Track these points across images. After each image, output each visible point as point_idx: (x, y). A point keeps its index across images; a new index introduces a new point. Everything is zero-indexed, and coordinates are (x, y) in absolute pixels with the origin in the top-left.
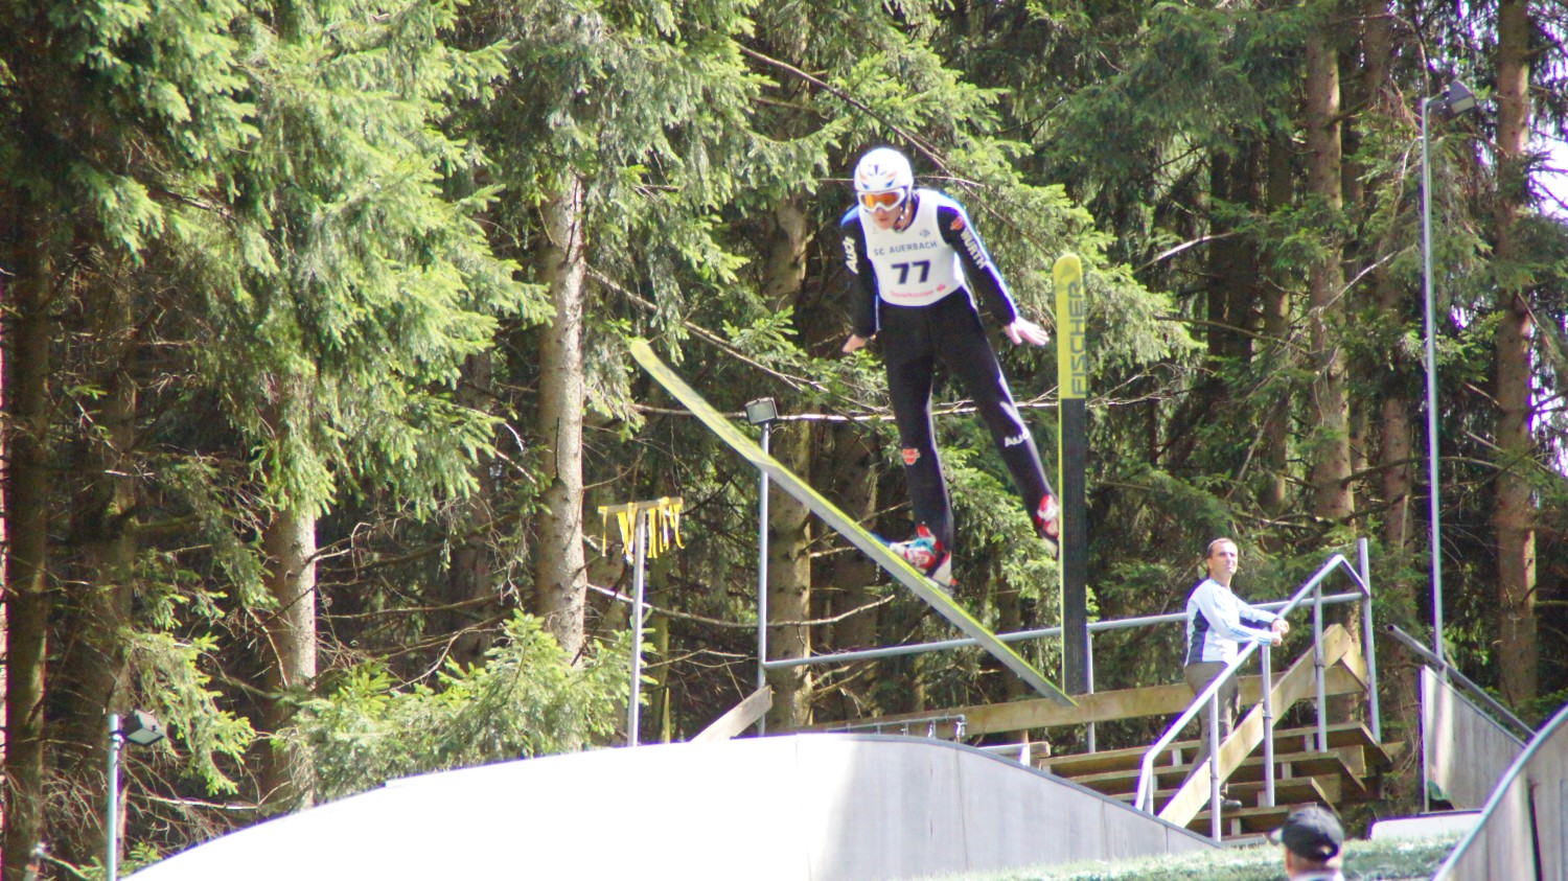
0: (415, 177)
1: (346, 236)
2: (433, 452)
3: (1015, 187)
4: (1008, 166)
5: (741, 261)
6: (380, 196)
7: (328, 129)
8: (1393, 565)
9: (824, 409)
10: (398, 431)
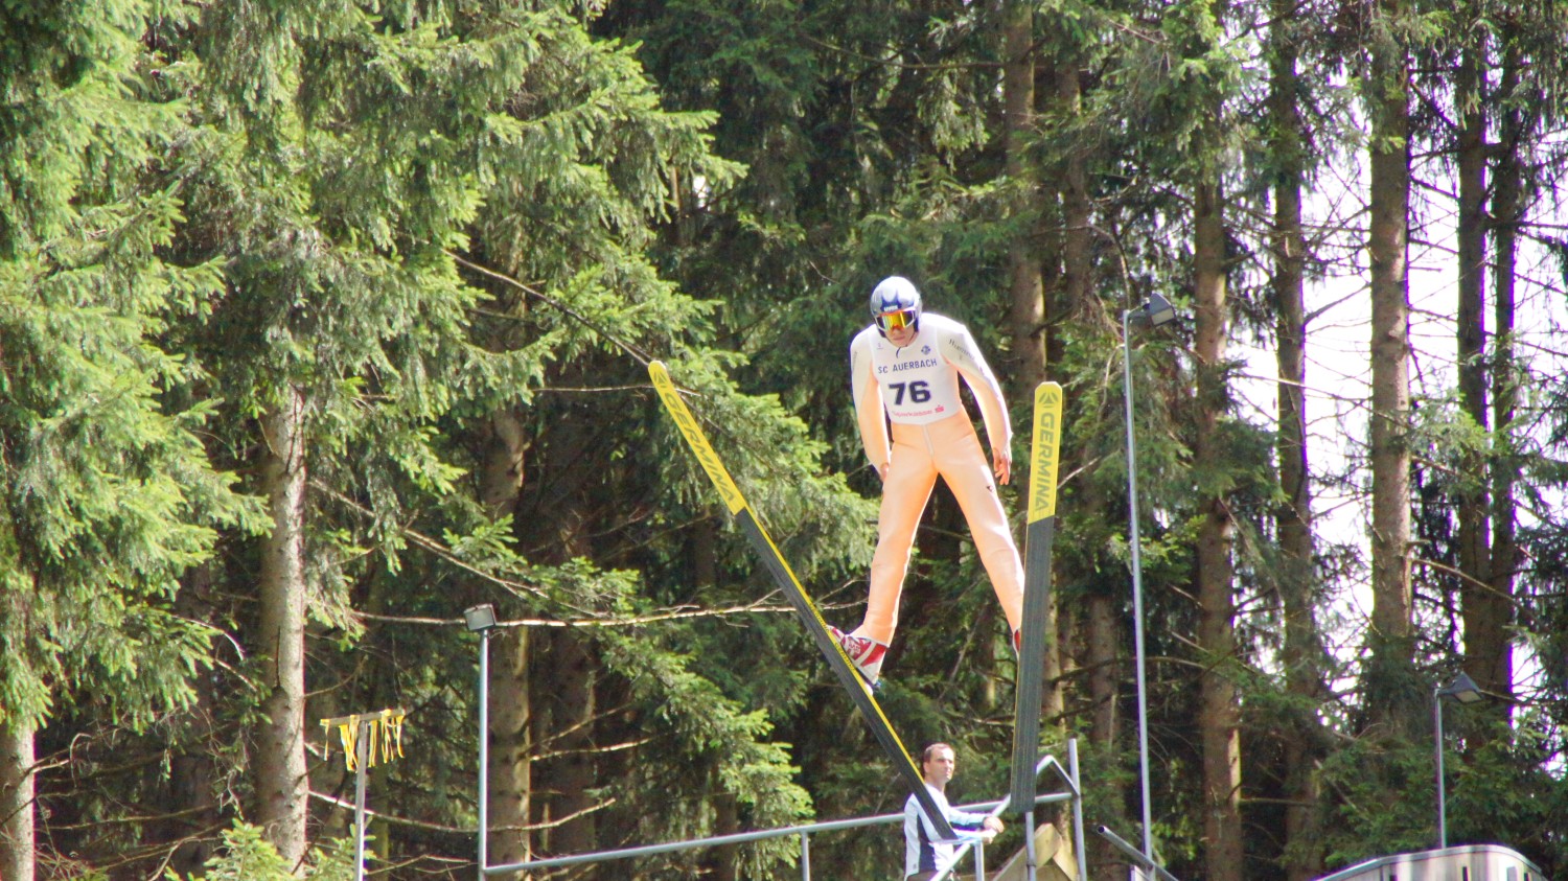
0: (133, 392)
1: (64, 451)
2: (151, 664)
3: (731, 396)
4: (724, 375)
5: (458, 472)
6: (99, 411)
7: (46, 346)
8: (1102, 765)
9: (542, 615)
10: (118, 642)
